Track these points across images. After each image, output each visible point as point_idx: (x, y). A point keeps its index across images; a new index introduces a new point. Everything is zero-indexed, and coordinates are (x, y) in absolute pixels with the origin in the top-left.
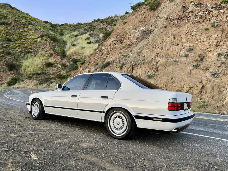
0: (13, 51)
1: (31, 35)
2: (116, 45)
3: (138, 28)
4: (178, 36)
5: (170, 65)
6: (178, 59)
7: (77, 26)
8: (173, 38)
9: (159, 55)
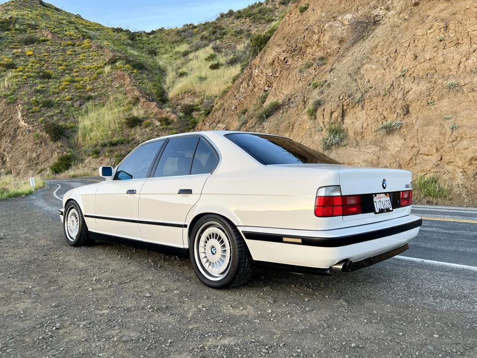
0: (57, 99)
1: (91, 61)
2: (289, 63)
3: (340, 18)
4: (457, 22)
5: (441, 98)
6: (461, 81)
7: (184, 31)
8: (443, 27)
9: (408, 75)
